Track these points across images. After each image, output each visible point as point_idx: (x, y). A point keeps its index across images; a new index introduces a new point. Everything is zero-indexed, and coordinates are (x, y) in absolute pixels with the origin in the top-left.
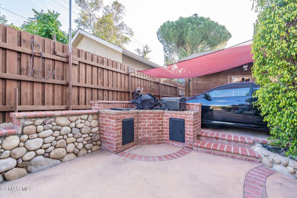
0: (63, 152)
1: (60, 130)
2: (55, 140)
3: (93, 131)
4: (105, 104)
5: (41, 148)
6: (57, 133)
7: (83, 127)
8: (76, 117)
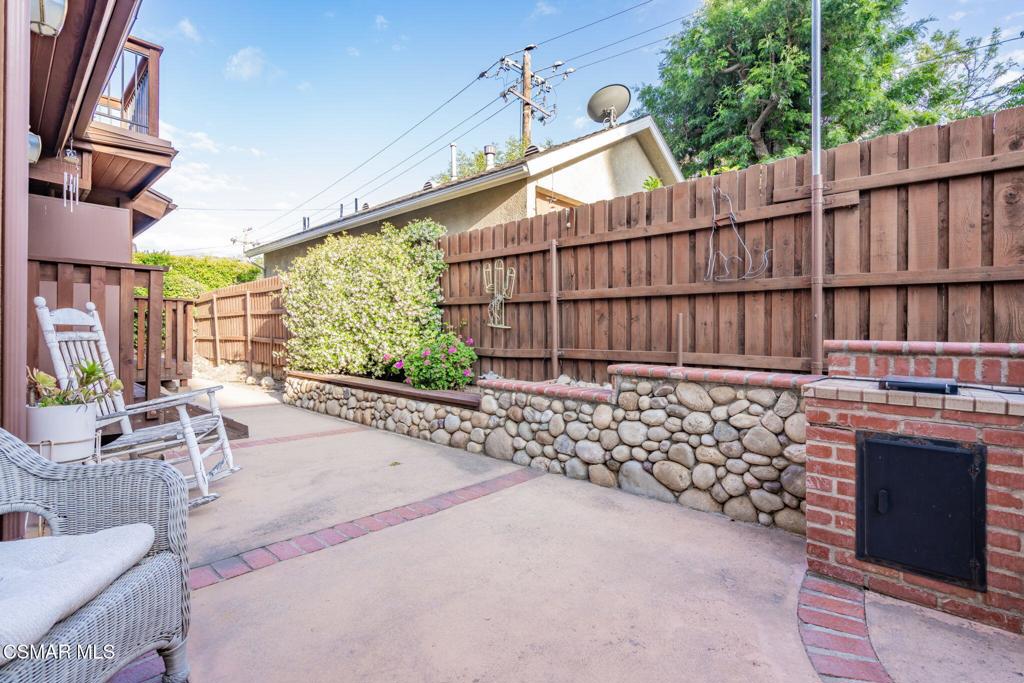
0: (681, 476)
1: (682, 418)
2: (670, 439)
3: (789, 453)
4: (868, 355)
5: (640, 446)
6: (674, 423)
7: (749, 428)
8: (730, 389)
